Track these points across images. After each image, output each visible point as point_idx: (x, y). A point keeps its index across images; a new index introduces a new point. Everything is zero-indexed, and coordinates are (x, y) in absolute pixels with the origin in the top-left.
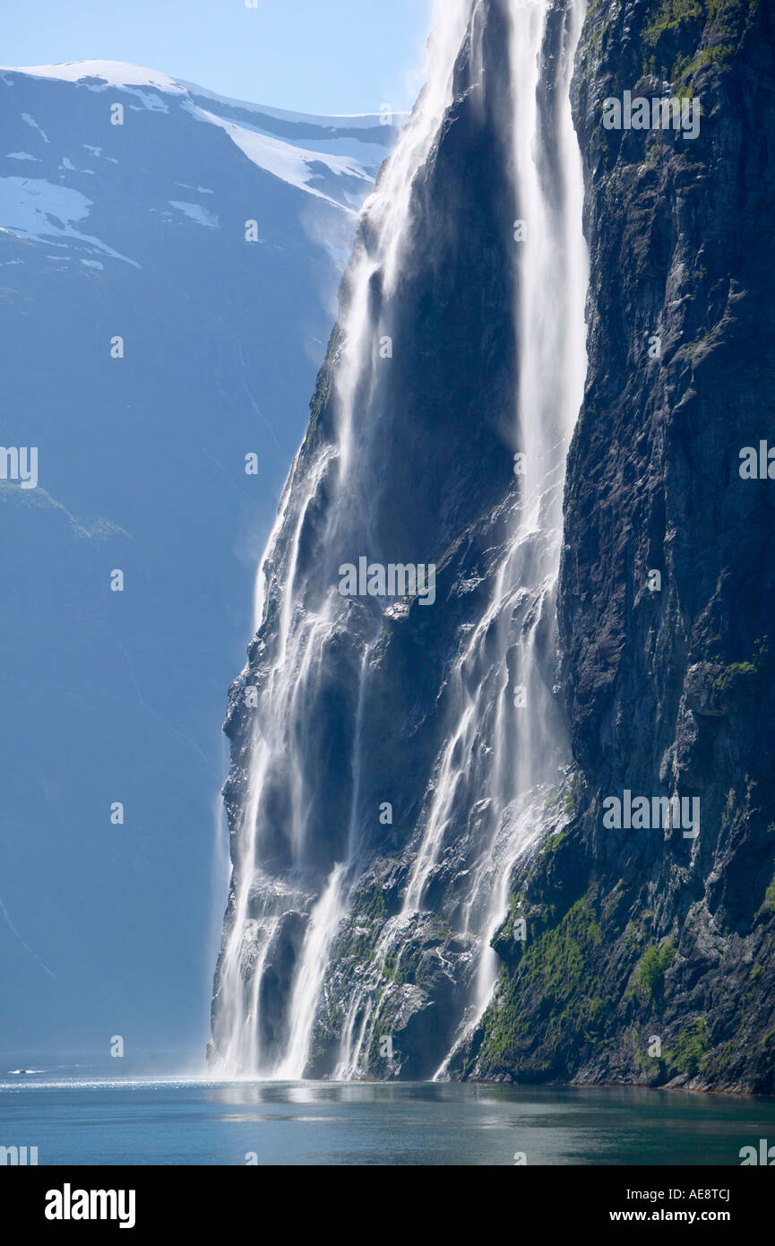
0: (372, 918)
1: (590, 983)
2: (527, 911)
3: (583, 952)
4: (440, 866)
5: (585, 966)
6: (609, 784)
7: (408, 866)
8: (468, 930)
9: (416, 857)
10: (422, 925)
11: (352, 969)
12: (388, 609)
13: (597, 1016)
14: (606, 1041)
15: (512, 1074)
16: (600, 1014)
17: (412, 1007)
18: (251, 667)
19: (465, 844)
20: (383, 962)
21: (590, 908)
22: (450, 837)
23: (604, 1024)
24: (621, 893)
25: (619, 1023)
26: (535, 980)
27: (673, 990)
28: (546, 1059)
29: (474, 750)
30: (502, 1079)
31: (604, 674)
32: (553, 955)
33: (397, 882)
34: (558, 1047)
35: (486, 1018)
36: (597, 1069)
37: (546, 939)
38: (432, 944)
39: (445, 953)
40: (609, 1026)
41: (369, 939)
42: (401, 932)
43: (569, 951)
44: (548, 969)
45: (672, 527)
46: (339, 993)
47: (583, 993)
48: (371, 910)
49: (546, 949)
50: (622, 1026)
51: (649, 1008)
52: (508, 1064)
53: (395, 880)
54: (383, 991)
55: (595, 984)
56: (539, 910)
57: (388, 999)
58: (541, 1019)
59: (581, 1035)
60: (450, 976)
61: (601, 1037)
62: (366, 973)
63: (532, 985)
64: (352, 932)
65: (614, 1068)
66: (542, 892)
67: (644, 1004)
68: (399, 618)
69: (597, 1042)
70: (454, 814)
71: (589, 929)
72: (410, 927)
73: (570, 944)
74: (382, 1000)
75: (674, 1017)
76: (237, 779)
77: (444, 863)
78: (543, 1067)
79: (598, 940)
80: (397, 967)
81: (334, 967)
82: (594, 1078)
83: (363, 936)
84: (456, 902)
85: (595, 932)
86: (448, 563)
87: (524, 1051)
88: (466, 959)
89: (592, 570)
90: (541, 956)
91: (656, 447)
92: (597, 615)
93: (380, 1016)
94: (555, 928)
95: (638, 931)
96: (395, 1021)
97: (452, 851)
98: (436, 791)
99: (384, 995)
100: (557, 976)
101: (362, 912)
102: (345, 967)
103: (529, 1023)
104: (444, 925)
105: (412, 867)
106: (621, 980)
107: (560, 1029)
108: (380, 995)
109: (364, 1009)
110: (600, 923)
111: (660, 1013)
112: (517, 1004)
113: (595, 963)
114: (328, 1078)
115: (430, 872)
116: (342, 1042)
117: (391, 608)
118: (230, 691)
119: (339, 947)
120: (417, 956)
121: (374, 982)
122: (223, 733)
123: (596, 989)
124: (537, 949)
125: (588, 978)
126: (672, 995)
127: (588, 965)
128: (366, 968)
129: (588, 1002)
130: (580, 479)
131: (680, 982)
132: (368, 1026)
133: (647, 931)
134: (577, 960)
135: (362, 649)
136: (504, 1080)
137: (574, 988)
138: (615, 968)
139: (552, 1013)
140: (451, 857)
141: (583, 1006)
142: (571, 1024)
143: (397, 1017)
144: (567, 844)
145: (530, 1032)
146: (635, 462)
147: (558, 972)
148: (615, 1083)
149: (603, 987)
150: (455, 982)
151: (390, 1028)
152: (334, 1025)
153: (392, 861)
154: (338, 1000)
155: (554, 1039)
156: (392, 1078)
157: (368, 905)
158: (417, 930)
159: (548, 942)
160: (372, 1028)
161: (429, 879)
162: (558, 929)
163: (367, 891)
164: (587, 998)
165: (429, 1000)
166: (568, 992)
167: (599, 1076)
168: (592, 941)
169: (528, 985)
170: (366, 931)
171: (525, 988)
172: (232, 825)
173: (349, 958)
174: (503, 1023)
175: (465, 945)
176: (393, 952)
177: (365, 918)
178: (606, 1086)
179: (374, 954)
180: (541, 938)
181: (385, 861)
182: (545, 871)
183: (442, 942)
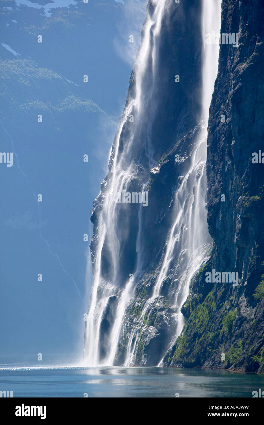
0: (142, 299)
1: (211, 326)
2: (193, 296)
3: (209, 313)
4: (168, 277)
5: (209, 319)
6: (220, 244)
7: (156, 277)
8: (177, 304)
9: (159, 274)
10: (159, 302)
11: (133, 320)
12: (152, 169)
13: (212, 340)
14: (215, 350)
15: (182, 364)
16: (213, 339)
17: (151, 336)
18: (101, 193)
19: (177, 268)
20: (144, 317)
21: (213, 295)
22: (172, 265)
23: (214, 344)
24: (224, 289)
25: (219, 343)
26: (193, 325)
27: (235, 329)
28: (194, 358)
29: (182, 228)
30: (179, 366)
31: (216, 199)
32: (200, 314)
33: (152, 283)
34: (198, 353)
35: (178, 341)
36: (211, 362)
37: (199, 308)
38: (162, 310)
39: (166, 313)
40: (216, 344)
41: (140, 307)
42: (151, 305)
43: (205, 313)
44: (197, 321)
45: (234, 139)
46: (127, 330)
47: (208, 330)
48: (142, 295)
49: (198, 312)
50: (220, 344)
51: (227, 337)
52: (181, 360)
53: (151, 283)
54: (142, 329)
55: (213, 327)
56: (196, 296)
57: (144, 333)
58: (193, 341)
59: (206, 348)
60: (167, 323)
61: (213, 349)
62: (137, 322)
63: (192, 327)
64: (134, 304)
65: (216, 361)
66: (198, 289)
67: (226, 335)
68: (156, 173)
69: (212, 351)
70: (173, 256)
71: (212, 304)
72: (154, 302)
73: (205, 310)
74: (142, 333)
75: (234, 341)
76: (95, 241)
77: (169, 276)
78: (192, 361)
79: (215, 309)
80: (148, 319)
81: (127, 318)
82: (209, 366)
83: (138, 306)
84: (173, 292)
85: (214, 305)
86: (175, 150)
87: (187, 354)
88: (174, 316)
89: (215, 155)
90: (196, 315)
91: (230, 106)
92: (216, 174)
93: (141, 339)
94: (202, 303)
95: (228, 305)
96: (145, 342)
97: (172, 271)
98: (168, 246)
99: (143, 331)
100: (200, 323)
101: (139, 296)
102: (131, 319)
103: (189, 343)
104: (168, 302)
105: (158, 277)
106: (220, 325)
107: (199, 345)
108: (141, 331)
109: (136, 336)
110: (216, 302)
111: (231, 339)
112: (187, 335)
113: (213, 318)
114: (122, 365)
115: (164, 280)
116: (127, 350)
117: (153, 169)
118: (94, 203)
119: (129, 311)
120: (156, 315)
121: (140, 325)
122: (90, 221)
123: (212, 329)
124: (195, 312)
125: (210, 324)
126: (234, 332)
127: (211, 319)
128: (138, 319)
129: (209, 334)
130: (212, 118)
131: (237, 326)
132: (137, 344)
133: (231, 305)
134: (207, 317)
135: (142, 186)
136: (180, 366)
137: (205, 328)
138: (219, 320)
139: (197, 339)
140: (171, 274)
141: (207, 336)
142: (203, 344)
143: (146, 340)
144: (207, 269)
145: (189, 347)
146: (226, 112)
147: (201, 322)
148: (216, 368)
149: (215, 328)
150: (169, 325)
151: (143, 345)
152: (125, 343)
153: (151, 275)
154: (127, 333)
155: (197, 349)
156: (143, 365)
157: (141, 293)
158: (157, 304)
159: (199, 309)
160: (138, 344)
161: (163, 282)
162: (203, 304)
163: (141, 287)
164: (209, 333)
165: (158, 333)
166: (203, 330)
167: (212, 365)
168: (213, 309)
169: (191, 327)
170: (139, 304)
171: (190, 328)
172: (93, 259)
173: (133, 315)
174: (182, 343)
175: (174, 310)
176: (147, 313)
177: (139, 299)
178: (213, 369)
179: (141, 314)
180: (197, 308)
181: (148, 275)
182: (199, 280)
183: (166, 309)
